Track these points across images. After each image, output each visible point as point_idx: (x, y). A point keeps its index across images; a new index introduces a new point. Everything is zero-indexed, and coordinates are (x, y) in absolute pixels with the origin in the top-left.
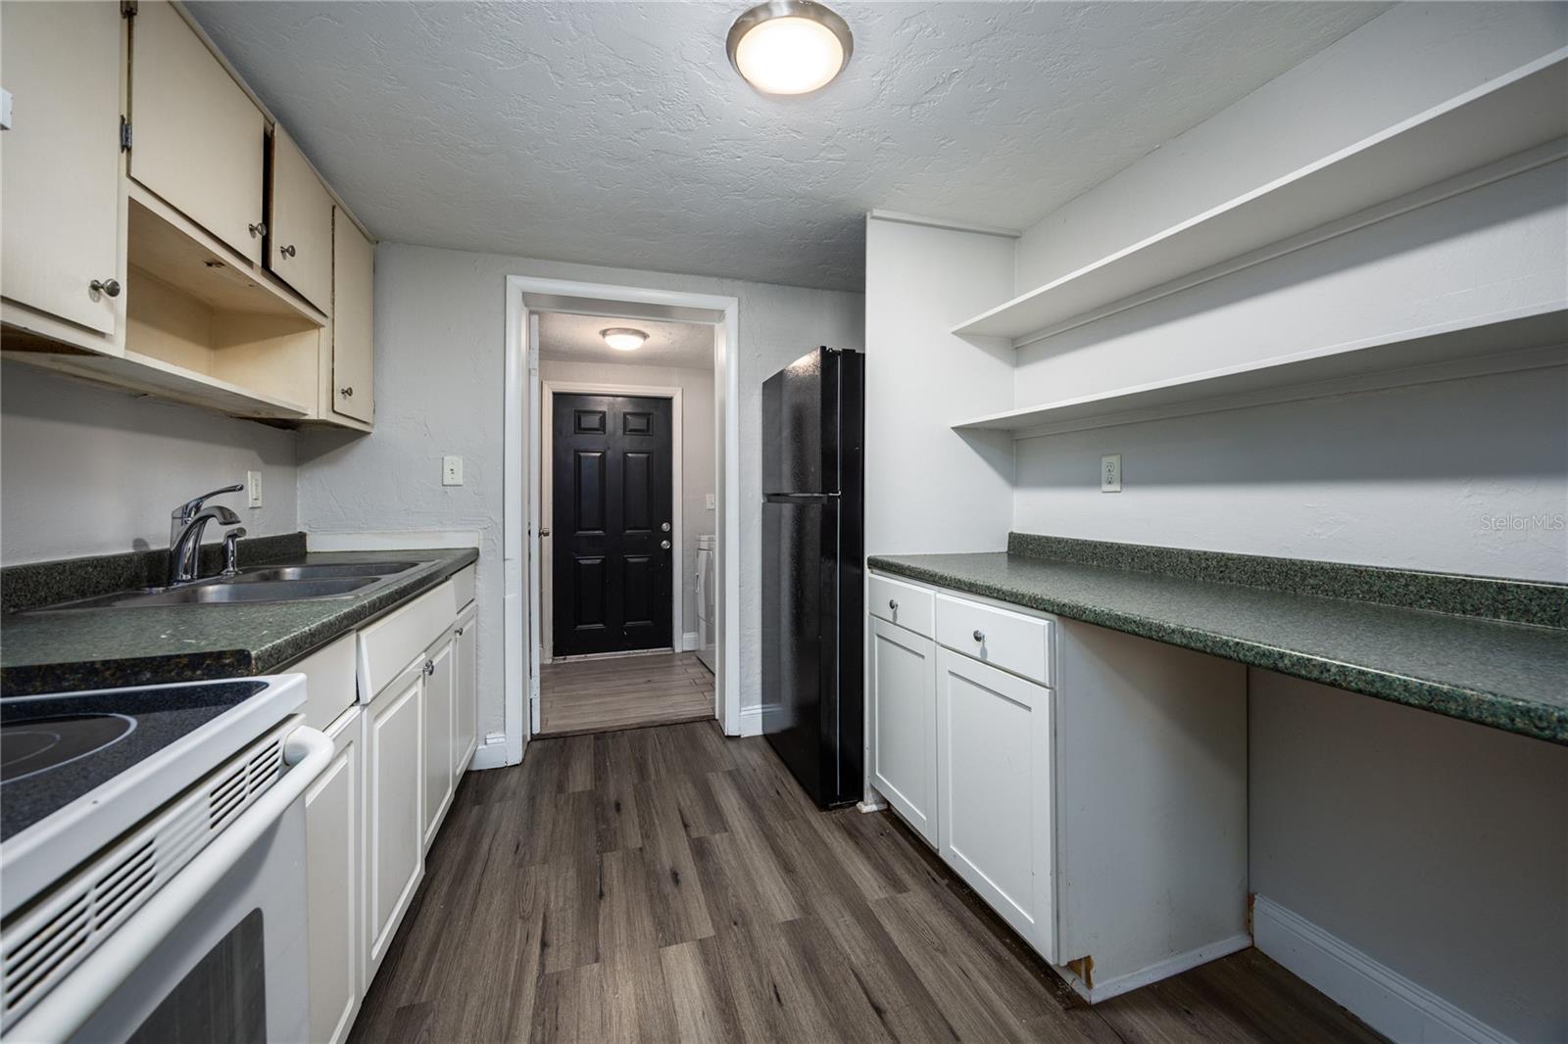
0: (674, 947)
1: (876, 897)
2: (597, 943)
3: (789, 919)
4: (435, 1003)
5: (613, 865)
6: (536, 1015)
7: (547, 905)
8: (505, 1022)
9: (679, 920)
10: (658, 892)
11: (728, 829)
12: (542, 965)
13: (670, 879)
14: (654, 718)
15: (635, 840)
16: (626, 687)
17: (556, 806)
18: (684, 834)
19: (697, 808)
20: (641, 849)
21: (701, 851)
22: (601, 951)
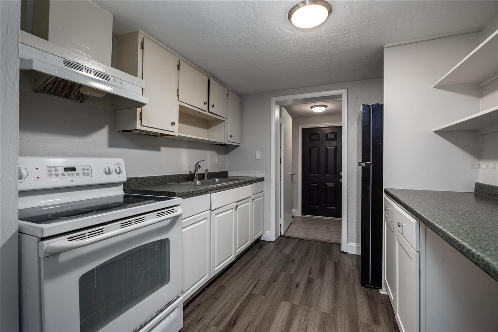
0: (285, 302)
1: (364, 321)
2: (267, 291)
3: (325, 312)
4: (228, 287)
5: (282, 275)
6: (244, 300)
7: (261, 278)
8: (238, 298)
9: (291, 296)
10: (290, 287)
11: (323, 279)
12: (252, 290)
13: (295, 285)
14: (320, 239)
15: (292, 271)
16: (318, 228)
17: (277, 255)
18: (308, 275)
19: (317, 269)
20: (292, 274)
21: (310, 281)
22: (266, 294)
